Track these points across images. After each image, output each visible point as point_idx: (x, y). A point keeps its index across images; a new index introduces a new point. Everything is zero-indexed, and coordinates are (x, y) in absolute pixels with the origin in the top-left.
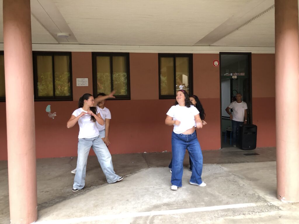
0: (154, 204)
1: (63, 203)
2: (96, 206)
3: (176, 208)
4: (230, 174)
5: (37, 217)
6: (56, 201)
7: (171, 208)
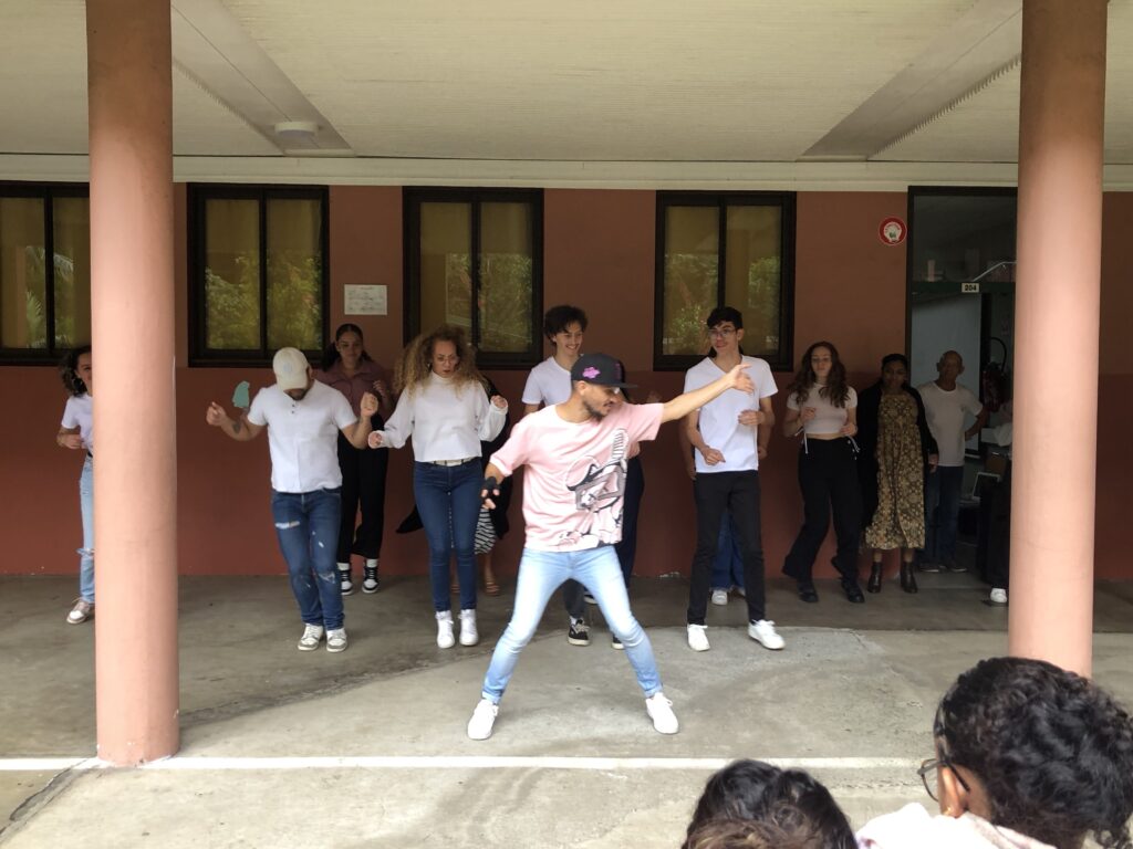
0: (556, 738)
1: (264, 714)
2: (364, 730)
3: (627, 753)
4: (884, 665)
5: (178, 747)
6: (243, 708)
7: (610, 753)
